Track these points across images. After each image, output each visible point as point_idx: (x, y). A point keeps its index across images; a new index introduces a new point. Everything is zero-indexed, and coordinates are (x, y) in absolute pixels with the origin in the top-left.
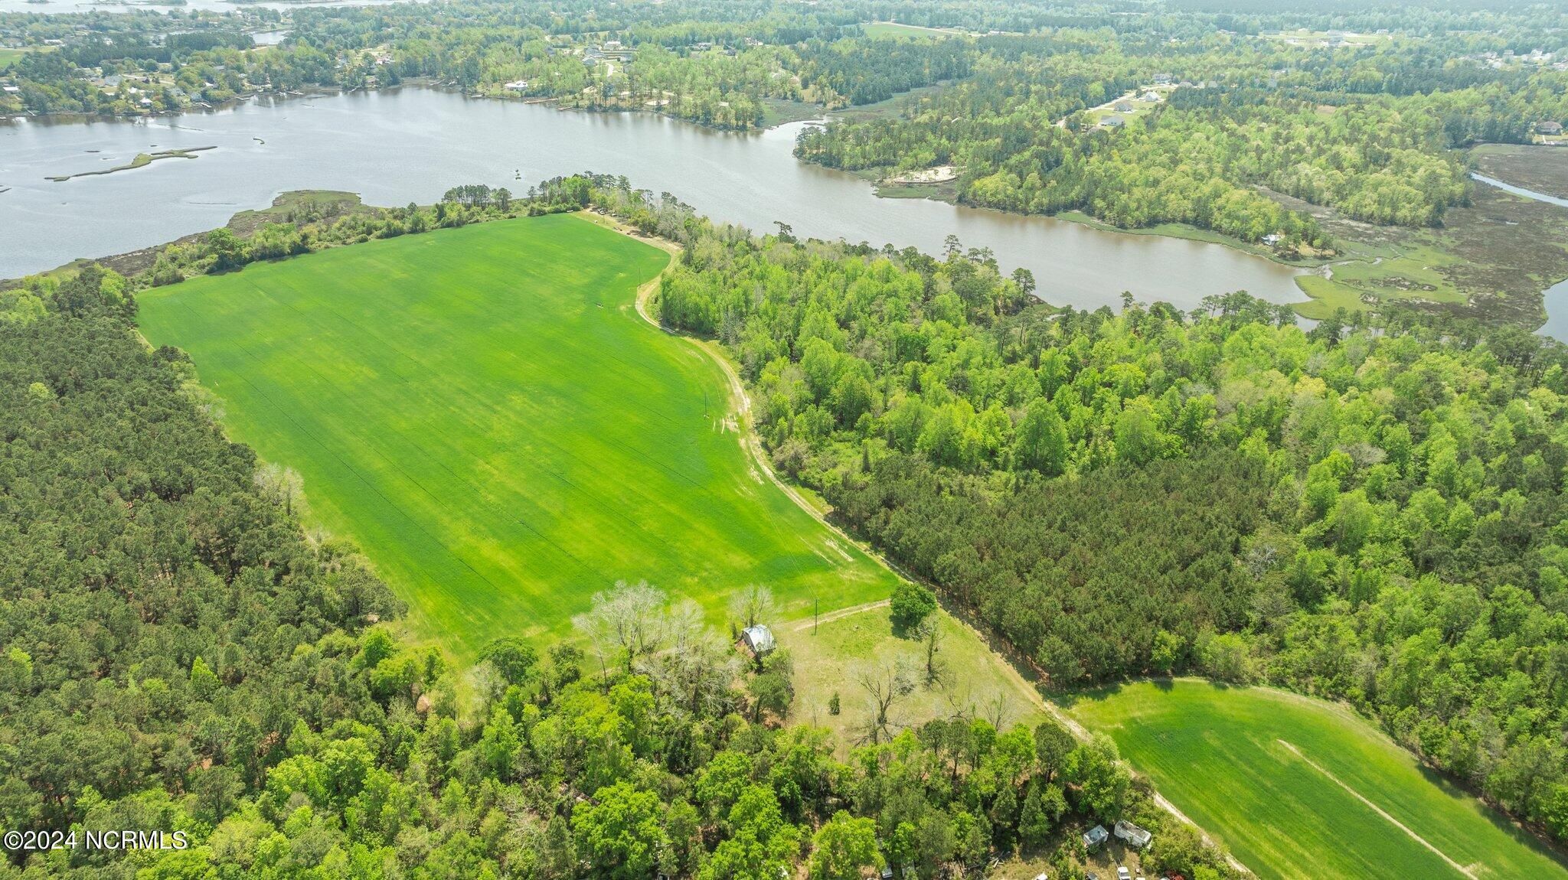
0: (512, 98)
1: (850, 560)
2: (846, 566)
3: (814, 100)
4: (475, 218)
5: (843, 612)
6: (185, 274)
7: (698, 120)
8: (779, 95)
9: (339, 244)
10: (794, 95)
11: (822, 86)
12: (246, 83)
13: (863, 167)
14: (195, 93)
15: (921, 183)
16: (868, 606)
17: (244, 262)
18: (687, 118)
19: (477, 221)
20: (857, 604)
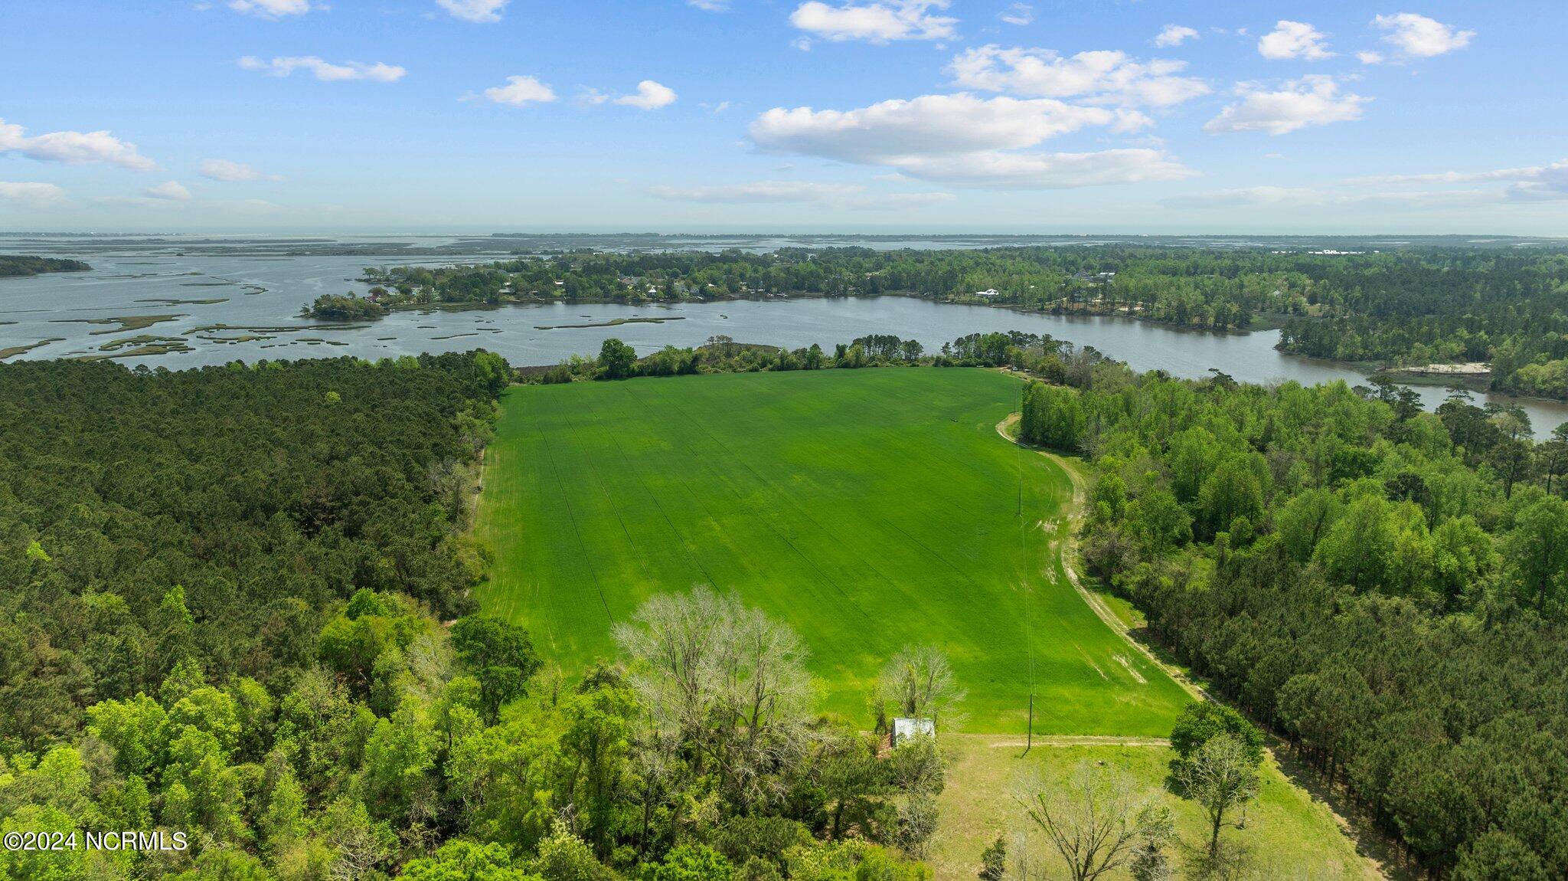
0: (980, 303)
1: (1142, 681)
2: (1130, 686)
3: (1321, 314)
4: (874, 363)
5: (1087, 740)
6: (575, 378)
7: (1171, 320)
8: (1279, 309)
9: (729, 372)
10: (1295, 310)
11: (1332, 302)
12: (744, 288)
13: (1361, 358)
14: (695, 289)
15: (1439, 374)
16: (1137, 741)
17: (633, 374)
18: (1159, 319)
19: (876, 366)
20: (1119, 735)
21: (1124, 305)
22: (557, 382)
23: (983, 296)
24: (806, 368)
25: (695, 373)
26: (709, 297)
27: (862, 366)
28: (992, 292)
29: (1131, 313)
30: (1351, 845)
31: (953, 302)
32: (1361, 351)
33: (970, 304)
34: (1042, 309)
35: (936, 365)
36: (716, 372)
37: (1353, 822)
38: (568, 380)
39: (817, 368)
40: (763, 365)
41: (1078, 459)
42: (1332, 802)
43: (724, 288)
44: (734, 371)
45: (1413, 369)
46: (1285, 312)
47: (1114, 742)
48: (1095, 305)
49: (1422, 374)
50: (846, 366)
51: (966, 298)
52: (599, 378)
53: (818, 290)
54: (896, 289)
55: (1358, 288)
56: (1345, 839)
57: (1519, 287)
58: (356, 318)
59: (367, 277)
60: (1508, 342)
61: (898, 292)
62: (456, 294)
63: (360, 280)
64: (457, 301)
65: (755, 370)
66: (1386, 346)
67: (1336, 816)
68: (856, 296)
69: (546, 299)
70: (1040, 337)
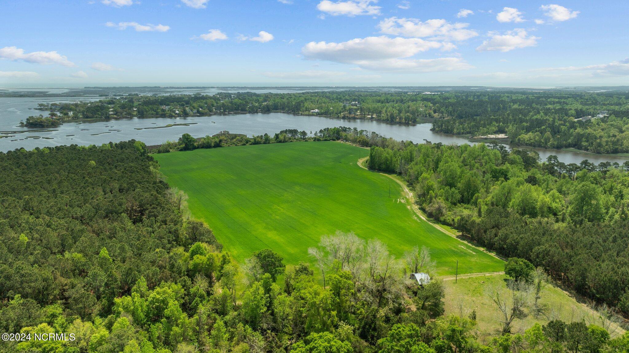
0: (313, 115)
1: (474, 253)
2: (473, 256)
3: (439, 117)
4: (291, 140)
5: (473, 275)
6: (171, 150)
7: (388, 120)
8: (423, 115)
9: (234, 146)
10: (430, 116)
11: (442, 113)
12: (214, 110)
13: (463, 133)
14: (195, 111)
15: (491, 139)
16: (489, 273)
17: (195, 148)
18: (383, 120)
19: (292, 141)
20: (481, 272)
21: (369, 115)
22: (164, 152)
23: (313, 112)
24: (265, 143)
25: (221, 146)
26: (201, 114)
27: (286, 142)
28: (317, 110)
29: (372, 118)
30: (574, 300)
31: (302, 115)
32: (462, 131)
33: (309, 115)
34: (338, 117)
35: (314, 141)
36: (229, 146)
37: (570, 293)
38: (168, 151)
39: (269, 143)
40: (247, 143)
41: (395, 175)
42: (560, 287)
43: (207, 111)
44: (236, 145)
45: (482, 137)
46: (426, 116)
47: (481, 275)
48: (357, 115)
49: (486, 139)
50: (280, 142)
51: (307, 113)
52: (181, 150)
53: (246, 111)
54: (276, 110)
55: (450, 107)
56: (571, 298)
57: (501, 106)
58: (48, 126)
59: (40, 107)
60: (511, 127)
61: (277, 111)
62: (90, 115)
63: (36, 109)
64: (90, 118)
65: (244, 145)
66: (470, 129)
67: (564, 291)
68: (261, 113)
69: (130, 117)
70: (352, 129)
